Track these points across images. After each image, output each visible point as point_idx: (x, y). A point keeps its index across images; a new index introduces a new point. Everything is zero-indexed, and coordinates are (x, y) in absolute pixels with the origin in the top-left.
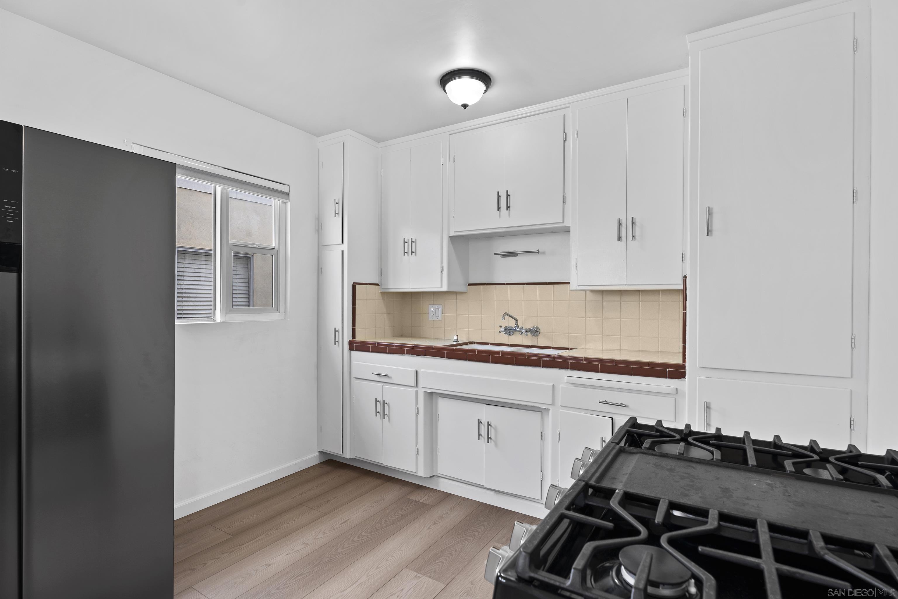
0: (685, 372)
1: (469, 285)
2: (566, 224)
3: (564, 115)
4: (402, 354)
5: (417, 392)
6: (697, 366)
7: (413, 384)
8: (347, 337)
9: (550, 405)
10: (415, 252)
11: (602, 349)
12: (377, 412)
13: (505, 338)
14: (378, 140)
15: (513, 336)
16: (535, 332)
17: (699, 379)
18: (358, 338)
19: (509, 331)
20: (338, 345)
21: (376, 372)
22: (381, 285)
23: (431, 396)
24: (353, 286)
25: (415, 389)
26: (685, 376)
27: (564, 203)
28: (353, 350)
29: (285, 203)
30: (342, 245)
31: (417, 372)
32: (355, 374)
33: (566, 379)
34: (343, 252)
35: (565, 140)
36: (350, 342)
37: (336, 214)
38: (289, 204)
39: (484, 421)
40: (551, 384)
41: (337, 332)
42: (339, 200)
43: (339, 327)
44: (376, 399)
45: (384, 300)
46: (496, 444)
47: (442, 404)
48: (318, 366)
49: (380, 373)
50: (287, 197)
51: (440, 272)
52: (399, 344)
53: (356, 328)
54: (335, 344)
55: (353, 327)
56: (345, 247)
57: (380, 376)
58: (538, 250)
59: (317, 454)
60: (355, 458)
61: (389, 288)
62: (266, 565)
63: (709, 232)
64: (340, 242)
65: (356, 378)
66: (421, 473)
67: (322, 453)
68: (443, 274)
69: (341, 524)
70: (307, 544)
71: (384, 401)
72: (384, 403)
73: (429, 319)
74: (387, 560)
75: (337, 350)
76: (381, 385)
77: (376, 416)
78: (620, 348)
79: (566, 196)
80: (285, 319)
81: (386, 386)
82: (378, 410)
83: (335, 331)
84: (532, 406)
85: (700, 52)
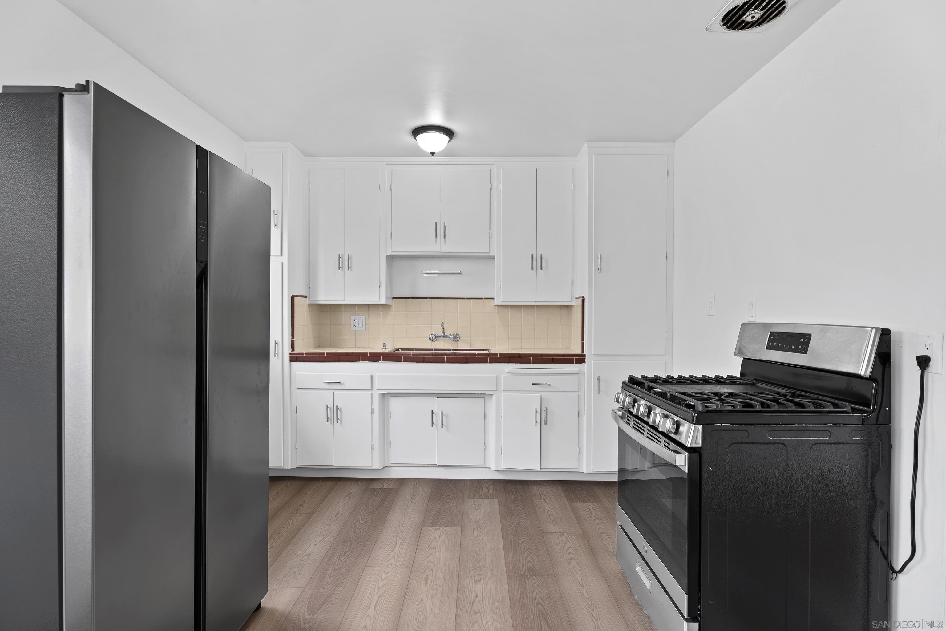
0: (585, 359)
1: (394, 298)
2: (491, 254)
3: (490, 170)
4: (356, 361)
5: (372, 394)
6: (593, 354)
7: (368, 388)
8: (287, 349)
9: (495, 391)
10: (351, 268)
11: (509, 349)
12: (327, 418)
13: (429, 345)
14: (306, 155)
15: (436, 342)
16: (456, 338)
17: (594, 362)
18: (297, 350)
19: (435, 338)
20: (278, 358)
21: (326, 380)
22: (309, 297)
23: (384, 396)
24: (292, 298)
25: (370, 392)
26: (585, 361)
27: (490, 238)
28: (296, 361)
30: (281, 257)
31: (372, 377)
32: (297, 384)
33: (507, 370)
34: (282, 263)
35: (491, 189)
36: (290, 353)
37: (274, 225)
39: (437, 412)
40: (496, 375)
41: (276, 345)
42: (278, 212)
43: (279, 340)
44: (327, 406)
46: (447, 428)
47: (394, 402)
49: (329, 380)
51: (379, 287)
53: (295, 339)
54: (275, 357)
55: (292, 339)
56: (283, 259)
57: (330, 384)
58: (460, 272)
60: (297, 468)
62: (306, 555)
64: (278, 254)
65: (296, 388)
66: (376, 466)
68: (381, 289)
70: (324, 535)
71: (337, 406)
72: (337, 408)
73: (353, 330)
75: (277, 362)
76: (331, 392)
77: (328, 421)
79: (492, 233)
81: (336, 392)
82: (329, 416)
83: (275, 343)
84: (480, 394)
85: (594, 155)
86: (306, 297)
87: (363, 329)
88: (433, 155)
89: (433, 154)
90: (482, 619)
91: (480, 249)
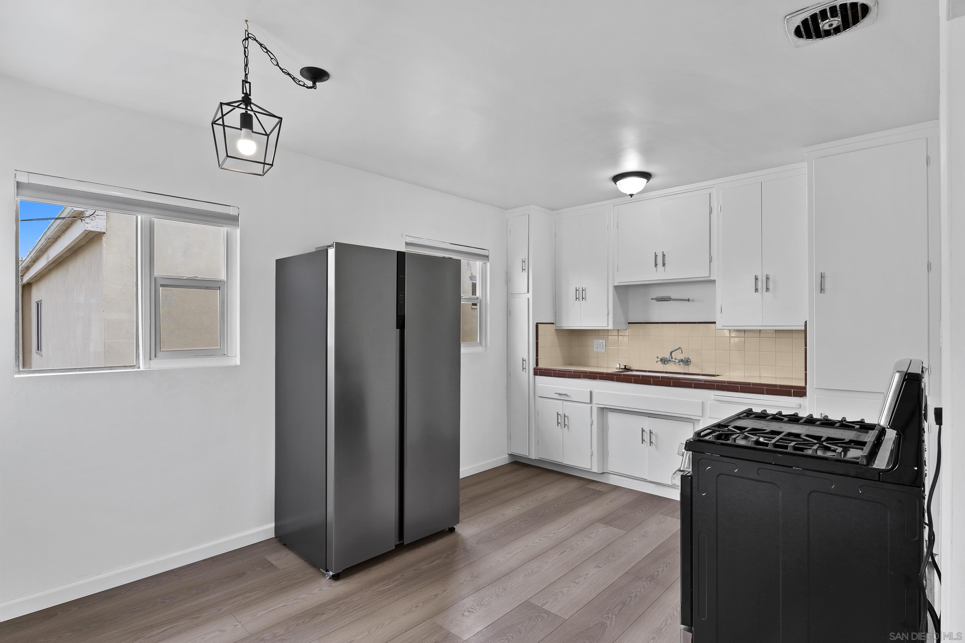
0: (806, 392)
1: (629, 323)
2: (712, 278)
3: (710, 193)
4: (579, 378)
5: (591, 407)
6: (815, 387)
7: (589, 401)
8: (532, 365)
9: (701, 416)
10: (585, 298)
11: (745, 376)
12: (558, 423)
13: (660, 367)
14: (552, 209)
15: (667, 365)
16: (687, 362)
17: (816, 397)
18: (540, 366)
19: (664, 361)
20: (525, 371)
21: (556, 392)
22: (556, 323)
23: (603, 410)
24: (536, 325)
25: (590, 405)
26: (806, 395)
27: (710, 262)
28: (537, 375)
29: (485, 263)
30: (528, 294)
31: (591, 392)
32: (539, 393)
33: (713, 397)
34: (529, 299)
35: (711, 212)
36: (534, 369)
37: (523, 270)
38: (488, 265)
39: (647, 430)
40: (701, 401)
41: (524, 361)
42: (525, 259)
43: (526, 357)
44: (558, 413)
45: (557, 336)
46: (657, 447)
47: (612, 418)
48: (508, 387)
49: (560, 392)
50: (487, 258)
51: (607, 314)
52: (577, 370)
53: (539, 357)
54: (523, 370)
55: (536, 357)
56: (530, 295)
57: (561, 395)
58: (689, 299)
59: (507, 456)
60: (539, 459)
61: (562, 326)
62: (502, 515)
63: (822, 290)
64: (526, 291)
65: (540, 397)
66: (595, 470)
67: (511, 455)
68: (609, 316)
69: (542, 498)
70: (523, 507)
71: (564, 414)
72: (565, 416)
73: (594, 351)
74: (582, 518)
75: (524, 375)
76: (561, 402)
77: (558, 425)
78: (760, 375)
79: (712, 256)
80: (485, 351)
81: (565, 403)
82: (559, 421)
83: (523, 360)
84: (686, 418)
85: (814, 160)
86: (553, 323)
87: (604, 350)
88: (631, 197)
89: (631, 195)
90: (574, 587)
91: (701, 273)
